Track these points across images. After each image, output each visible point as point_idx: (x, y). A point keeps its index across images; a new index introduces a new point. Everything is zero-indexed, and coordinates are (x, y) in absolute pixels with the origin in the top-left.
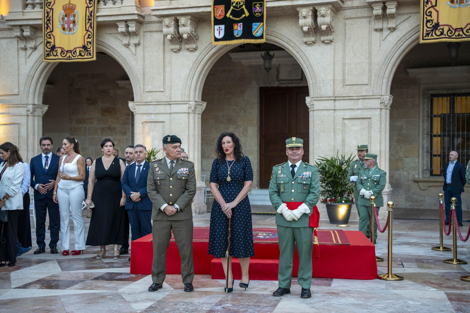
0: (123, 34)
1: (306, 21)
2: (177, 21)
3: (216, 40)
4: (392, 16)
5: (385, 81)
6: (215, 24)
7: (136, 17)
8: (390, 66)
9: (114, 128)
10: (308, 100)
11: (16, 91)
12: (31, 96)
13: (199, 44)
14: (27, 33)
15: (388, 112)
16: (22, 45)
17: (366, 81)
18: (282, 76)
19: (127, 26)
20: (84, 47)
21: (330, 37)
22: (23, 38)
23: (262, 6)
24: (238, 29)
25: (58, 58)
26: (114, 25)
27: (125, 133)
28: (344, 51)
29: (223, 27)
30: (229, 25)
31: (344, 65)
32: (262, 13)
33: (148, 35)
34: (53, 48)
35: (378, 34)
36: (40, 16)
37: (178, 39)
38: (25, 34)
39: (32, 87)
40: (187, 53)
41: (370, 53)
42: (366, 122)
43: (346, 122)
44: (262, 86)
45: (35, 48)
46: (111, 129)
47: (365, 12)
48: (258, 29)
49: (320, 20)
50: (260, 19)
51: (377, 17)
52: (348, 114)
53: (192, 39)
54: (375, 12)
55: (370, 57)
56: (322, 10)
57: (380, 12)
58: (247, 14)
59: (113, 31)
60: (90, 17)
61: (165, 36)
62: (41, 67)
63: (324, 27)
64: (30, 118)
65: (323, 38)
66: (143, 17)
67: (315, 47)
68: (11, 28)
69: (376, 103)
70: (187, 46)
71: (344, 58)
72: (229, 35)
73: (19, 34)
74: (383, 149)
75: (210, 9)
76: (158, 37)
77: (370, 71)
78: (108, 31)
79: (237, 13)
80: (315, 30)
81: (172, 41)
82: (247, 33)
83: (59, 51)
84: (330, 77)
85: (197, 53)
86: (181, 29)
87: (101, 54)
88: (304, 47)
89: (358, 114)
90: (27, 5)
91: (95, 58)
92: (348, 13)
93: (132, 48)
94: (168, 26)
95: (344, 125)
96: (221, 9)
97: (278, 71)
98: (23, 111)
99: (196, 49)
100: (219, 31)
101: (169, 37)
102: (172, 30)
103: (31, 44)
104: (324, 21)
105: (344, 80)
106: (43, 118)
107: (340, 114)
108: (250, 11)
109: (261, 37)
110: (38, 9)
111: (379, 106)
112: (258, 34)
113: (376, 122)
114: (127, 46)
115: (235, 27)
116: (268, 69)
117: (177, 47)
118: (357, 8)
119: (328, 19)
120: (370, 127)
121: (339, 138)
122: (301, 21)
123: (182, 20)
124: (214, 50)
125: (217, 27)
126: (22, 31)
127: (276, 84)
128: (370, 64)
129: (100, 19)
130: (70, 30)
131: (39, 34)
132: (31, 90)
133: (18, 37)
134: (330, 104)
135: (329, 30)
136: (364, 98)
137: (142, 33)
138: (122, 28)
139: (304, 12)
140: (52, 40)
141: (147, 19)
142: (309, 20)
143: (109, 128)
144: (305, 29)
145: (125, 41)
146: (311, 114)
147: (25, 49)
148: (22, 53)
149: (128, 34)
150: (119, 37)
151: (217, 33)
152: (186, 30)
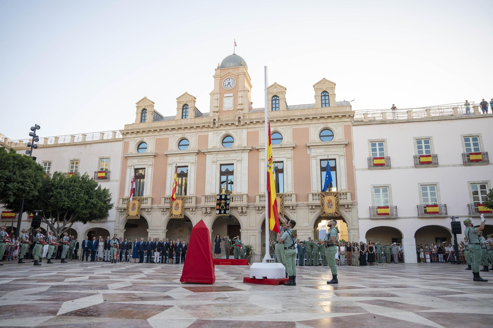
0: (191, 211)
1: (240, 210)
2: (206, 209)
3: (217, 214)
4: (261, 210)
5: (260, 226)
6: (217, 210)
7: (195, 207)
8: (261, 222)
9: (183, 236)
10: (240, 230)
11: (160, 226)
12: (164, 227)
13: (212, 214)
14: (165, 210)
15: (261, 234)
16: (163, 213)
17: (255, 226)
18: (234, 222)
19: (193, 209)
20: (181, 214)
21: (246, 214)
22: (163, 211)
23: (229, 206)
24: (223, 212)
25: (173, 217)
26: (189, 208)
27: (186, 238)
28: (250, 218)
29: (219, 211)
30: (220, 210)
31: (249, 221)
32: (229, 208)
33: (198, 211)
34: (172, 214)
35: (258, 214)
36: (169, 206)
37: (206, 213)
38: (164, 210)
39: (164, 225)
40: (208, 217)
41: (256, 219)
42: (255, 236)
43: (250, 236)
44: (228, 224)
45: (166, 214)
46: (182, 237)
47: (254, 209)
48: (227, 212)
49: (243, 210)
50: (228, 209)
51: (257, 210)
52: (251, 234)
53: (210, 213)
54: (257, 209)
55: (256, 220)
56: (244, 208)
57: (258, 209)
58: (225, 208)
59: (188, 210)
60: (183, 207)
61: (203, 212)
62: (167, 219)
63: (244, 212)
64: (163, 233)
65: (244, 214)
66: (197, 207)
67: (242, 216)
68: (160, 208)
69: (257, 231)
70: (209, 215)
71: (249, 220)
72: (220, 213)
73: (162, 210)
74: (259, 243)
75: (215, 206)
76: (201, 212)
77: (256, 223)
78: (187, 210)
79: (222, 207)
80: (242, 212)
81: (205, 214)
82: (225, 213)
83: (174, 215)
84: (246, 224)
85: (211, 217)
86: (207, 211)
87: (185, 216)
88: (239, 217)
89: (253, 234)
90: (165, 203)
91: (183, 218)
92: (250, 208)
93: (193, 215)
94: (204, 210)
95: (249, 236)
96: (218, 206)
97: (233, 220)
98: (161, 231)
99: (211, 216)
100: (218, 212)
101: (204, 213)
102: (205, 211)
103: (165, 213)
104: (244, 210)
105: (249, 225)
106: (166, 233)
107: (248, 234)
108: (226, 207)
109: (228, 214)
110: (168, 204)
111: (258, 232)
112: (228, 213)
113: (257, 236)
114: (192, 214)
115: (222, 211)
116: (230, 221)
117: (206, 215)
118: (253, 207)
119: (245, 210)
120: (256, 237)
121: (248, 240)
122: (239, 210)
123: (208, 209)
124: (216, 216)
125: (217, 211)
126: (164, 209)
127: (232, 224)
128: (256, 221)
129: (185, 207)
130: (177, 210)
131: (168, 210)
132: (164, 226)
133: (162, 211)
134: (246, 231)
135: (246, 213)
136: (254, 230)
137: (196, 211)
138: (191, 210)
139: (239, 208)
140: (172, 212)
141: (198, 207)
142: (241, 210)
143: (181, 236)
144: (240, 212)
145: (192, 213)
146: (241, 234)
147: (163, 214)
148: (162, 215)
149: (192, 211)
150: (190, 211)
151: (217, 212)
152: (209, 211)
